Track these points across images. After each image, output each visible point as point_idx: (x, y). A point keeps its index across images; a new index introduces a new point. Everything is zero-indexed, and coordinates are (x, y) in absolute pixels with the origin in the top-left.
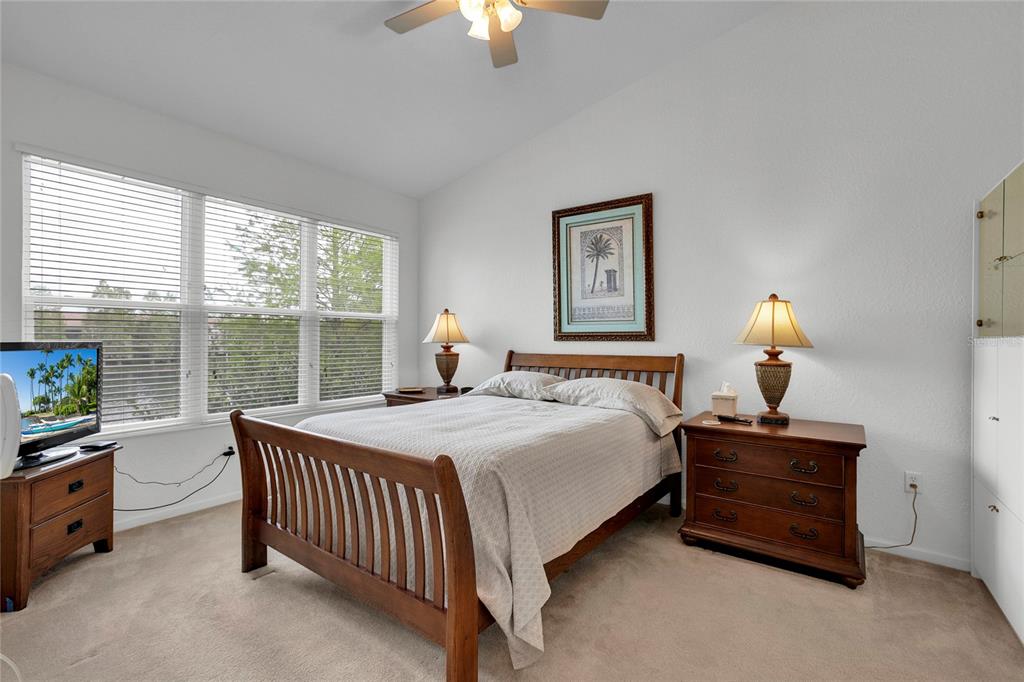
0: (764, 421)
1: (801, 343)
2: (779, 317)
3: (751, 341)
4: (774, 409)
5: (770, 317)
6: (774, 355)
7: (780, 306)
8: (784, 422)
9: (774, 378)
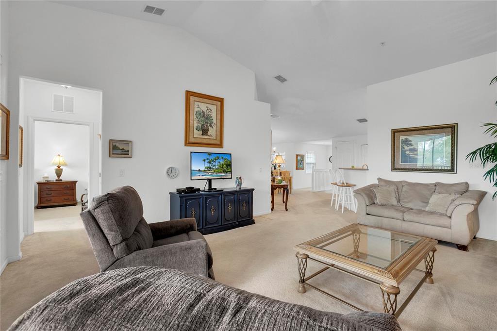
0: (57, 180)
1: (65, 165)
2: (61, 160)
3: (54, 164)
4: (59, 178)
5: (58, 160)
6: (59, 167)
7: (60, 157)
8: (61, 180)
9: (59, 172)
